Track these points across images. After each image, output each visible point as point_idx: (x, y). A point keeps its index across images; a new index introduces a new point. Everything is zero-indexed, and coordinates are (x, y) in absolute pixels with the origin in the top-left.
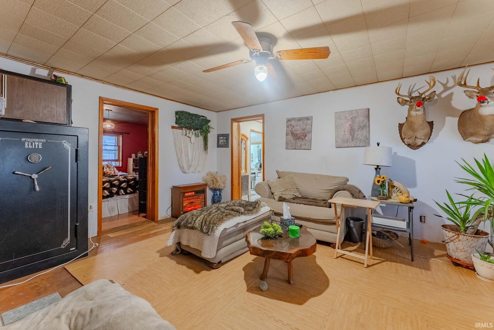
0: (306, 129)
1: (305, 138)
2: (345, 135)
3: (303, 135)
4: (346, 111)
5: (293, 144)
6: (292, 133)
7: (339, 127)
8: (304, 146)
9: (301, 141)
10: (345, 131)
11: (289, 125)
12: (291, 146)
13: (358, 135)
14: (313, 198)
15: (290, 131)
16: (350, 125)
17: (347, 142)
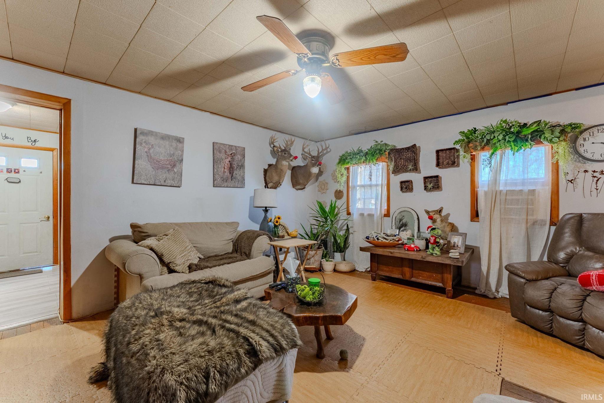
0: (175, 155)
1: (173, 169)
2: (224, 172)
3: (170, 163)
4: (226, 145)
5: (150, 176)
6: (149, 156)
7: (219, 162)
8: (172, 181)
9: (166, 173)
10: (224, 168)
11: (144, 141)
12: (147, 179)
13: (236, 174)
14: (215, 254)
15: (146, 152)
16: (229, 162)
17: (227, 181)
